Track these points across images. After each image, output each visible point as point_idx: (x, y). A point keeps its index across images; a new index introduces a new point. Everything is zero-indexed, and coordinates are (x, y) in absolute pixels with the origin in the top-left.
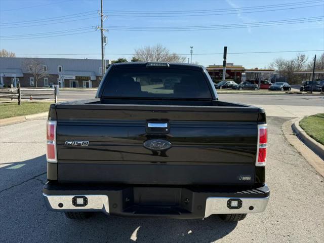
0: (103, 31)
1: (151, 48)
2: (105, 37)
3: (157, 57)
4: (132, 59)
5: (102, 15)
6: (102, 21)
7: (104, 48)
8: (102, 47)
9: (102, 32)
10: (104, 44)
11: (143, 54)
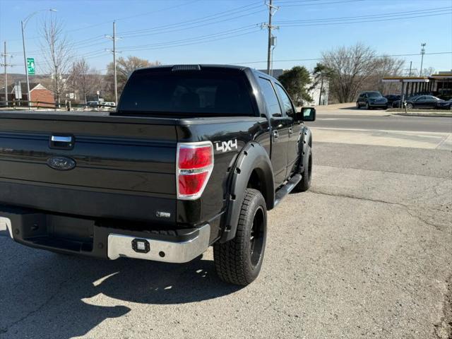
0: (272, 29)
1: (346, 49)
2: (273, 38)
3: (356, 61)
4: (316, 66)
5: (271, 7)
6: (270, 15)
7: (271, 52)
8: (269, 51)
9: (270, 30)
10: (272, 47)
11: (333, 58)
